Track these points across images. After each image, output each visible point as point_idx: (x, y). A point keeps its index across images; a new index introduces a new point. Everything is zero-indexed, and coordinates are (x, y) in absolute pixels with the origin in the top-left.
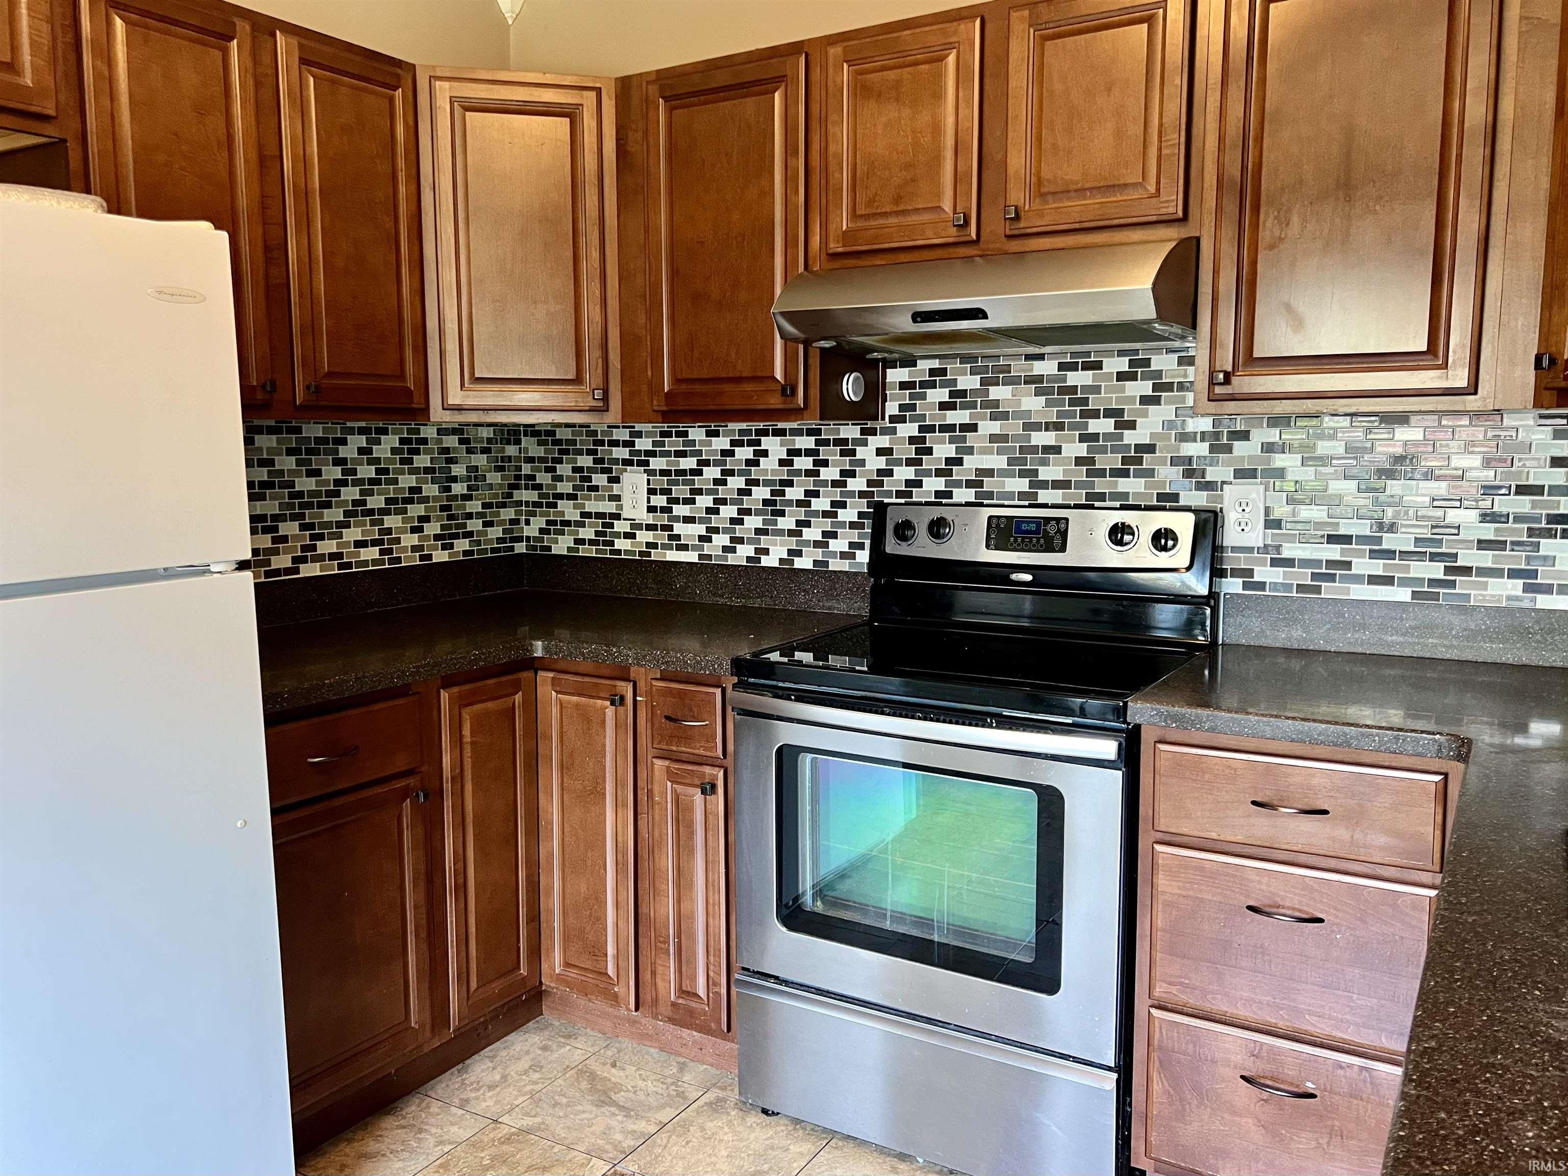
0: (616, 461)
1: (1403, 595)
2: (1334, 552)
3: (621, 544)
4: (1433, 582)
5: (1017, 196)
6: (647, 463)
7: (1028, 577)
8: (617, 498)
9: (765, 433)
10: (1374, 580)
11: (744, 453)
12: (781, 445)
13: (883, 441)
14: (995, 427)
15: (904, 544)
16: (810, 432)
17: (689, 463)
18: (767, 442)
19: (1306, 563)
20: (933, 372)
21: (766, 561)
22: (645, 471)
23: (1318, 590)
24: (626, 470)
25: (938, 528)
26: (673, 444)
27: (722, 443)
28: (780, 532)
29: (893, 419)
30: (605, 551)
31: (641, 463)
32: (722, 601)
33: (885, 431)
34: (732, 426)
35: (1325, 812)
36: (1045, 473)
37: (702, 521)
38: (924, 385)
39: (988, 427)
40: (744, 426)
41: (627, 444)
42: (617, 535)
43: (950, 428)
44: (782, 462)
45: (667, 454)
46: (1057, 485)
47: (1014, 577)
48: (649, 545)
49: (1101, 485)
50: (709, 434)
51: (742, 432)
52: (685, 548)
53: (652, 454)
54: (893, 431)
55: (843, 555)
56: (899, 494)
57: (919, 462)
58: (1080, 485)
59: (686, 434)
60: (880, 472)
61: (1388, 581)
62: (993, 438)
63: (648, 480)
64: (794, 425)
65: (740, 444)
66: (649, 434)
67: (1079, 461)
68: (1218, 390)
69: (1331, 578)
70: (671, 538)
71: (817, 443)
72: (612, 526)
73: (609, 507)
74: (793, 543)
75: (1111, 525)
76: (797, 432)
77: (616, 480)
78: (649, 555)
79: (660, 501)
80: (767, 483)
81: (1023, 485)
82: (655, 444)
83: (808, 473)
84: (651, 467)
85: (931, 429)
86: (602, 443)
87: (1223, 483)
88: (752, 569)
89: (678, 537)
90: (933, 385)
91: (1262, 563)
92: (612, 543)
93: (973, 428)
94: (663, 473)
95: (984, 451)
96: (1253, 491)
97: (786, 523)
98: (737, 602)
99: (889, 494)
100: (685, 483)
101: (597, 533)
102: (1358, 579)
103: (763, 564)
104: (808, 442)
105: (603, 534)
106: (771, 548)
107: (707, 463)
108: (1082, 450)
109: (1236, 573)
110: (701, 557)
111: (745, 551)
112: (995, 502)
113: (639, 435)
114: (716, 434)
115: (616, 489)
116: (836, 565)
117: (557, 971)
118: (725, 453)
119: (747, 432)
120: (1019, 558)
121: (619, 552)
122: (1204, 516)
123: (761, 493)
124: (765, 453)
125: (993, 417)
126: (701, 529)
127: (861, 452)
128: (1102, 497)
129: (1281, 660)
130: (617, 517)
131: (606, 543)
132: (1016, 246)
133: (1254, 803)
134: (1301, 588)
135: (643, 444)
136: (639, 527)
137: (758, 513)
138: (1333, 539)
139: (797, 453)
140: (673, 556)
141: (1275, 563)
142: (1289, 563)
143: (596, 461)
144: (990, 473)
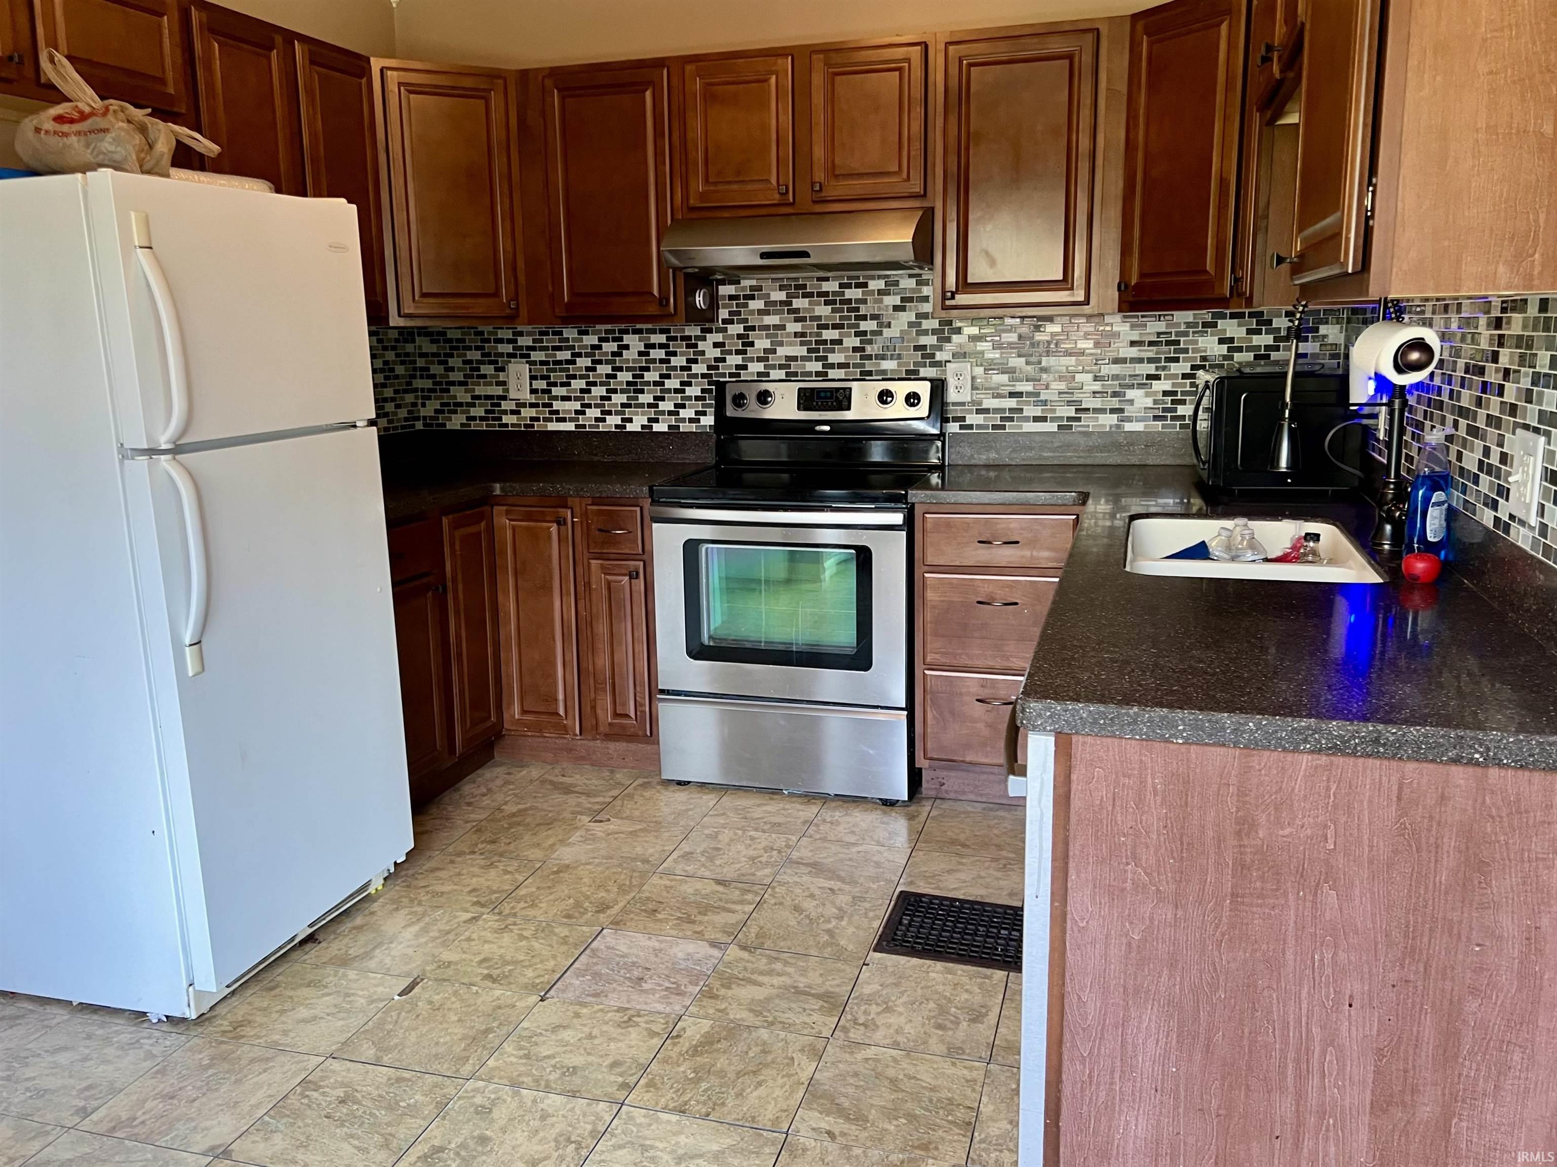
0: (501, 355)
1: (1052, 427)
2: (1012, 403)
3: (506, 419)
4: (1069, 419)
5: (819, 175)
6: (528, 356)
7: (827, 428)
8: (504, 383)
9: (626, 332)
10: (1036, 419)
11: (610, 347)
12: (640, 341)
13: (719, 337)
14: (798, 327)
15: (740, 410)
16: (662, 331)
17: (566, 355)
18: (627, 339)
19: (996, 411)
20: (752, 288)
21: (630, 427)
22: (527, 362)
23: (1004, 427)
24: (510, 362)
25: (764, 398)
26: (549, 341)
27: (592, 339)
28: (642, 406)
29: (725, 321)
30: (494, 426)
31: (523, 356)
32: (596, 459)
33: (718, 330)
34: (598, 327)
35: (1017, 542)
36: (833, 358)
37: (577, 399)
38: (747, 297)
39: (793, 327)
40: (609, 327)
41: (509, 341)
42: (505, 412)
43: (767, 328)
44: (641, 354)
45: (545, 349)
46: (841, 366)
47: (818, 428)
48: (532, 419)
49: (869, 366)
50: (580, 333)
51: (607, 332)
52: (563, 420)
53: (533, 349)
54: (725, 330)
55: (691, 420)
56: (731, 375)
57: (745, 352)
58: (855, 366)
59: (561, 333)
60: (717, 360)
61: (1043, 419)
62: (796, 335)
63: (530, 369)
64: (650, 326)
65: (606, 340)
66: (529, 334)
67: (855, 349)
68: (948, 303)
69: (1011, 419)
70: (551, 413)
71: (668, 339)
72: (499, 405)
73: (499, 391)
74: (652, 413)
75: (879, 391)
76: (654, 332)
77: (503, 369)
78: (533, 426)
79: (541, 384)
80: (629, 369)
81: (817, 366)
82: (534, 341)
83: (662, 361)
84: (532, 359)
85: (753, 328)
86: (489, 341)
87: (946, 362)
88: (620, 434)
89: (557, 412)
90: (752, 297)
91: (971, 412)
92: (500, 419)
93: (783, 327)
94: (542, 363)
95: (790, 344)
96: (965, 367)
97: (646, 398)
98: (607, 459)
99: (724, 375)
100: (561, 370)
101: (487, 412)
102: (1027, 419)
103: (628, 429)
104: (662, 339)
105: (493, 412)
106: (634, 417)
107: (579, 355)
108: (856, 342)
109: (956, 419)
110: (577, 426)
111: (613, 421)
112: (799, 378)
113: (521, 334)
114: (586, 333)
115: (502, 376)
116: (684, 427)
117: (517, 717)
118: (594, 347)
119: (613, 331)
120: (820, 415)
121: (506, 425)
122: (935, 383)
123: (625, 377)
124: (627, 347)
125: (797, 320)
126: (577, 406)
127: (701, 345)
128: (870, 373)
129: (983, 472)
130: (504, 398)
131: (494, 419)
132: (819, 208)
133: (980, 542)
134: (995, 427)
135: (525, 341)
136: (524, 405)
137: (623, 391)
138: (1012, 395)
139: (653, 346)
140: (553, 426)
141: (979, 411)
142: (987, 411)
143: (483, 355)
144: (795, 359)
